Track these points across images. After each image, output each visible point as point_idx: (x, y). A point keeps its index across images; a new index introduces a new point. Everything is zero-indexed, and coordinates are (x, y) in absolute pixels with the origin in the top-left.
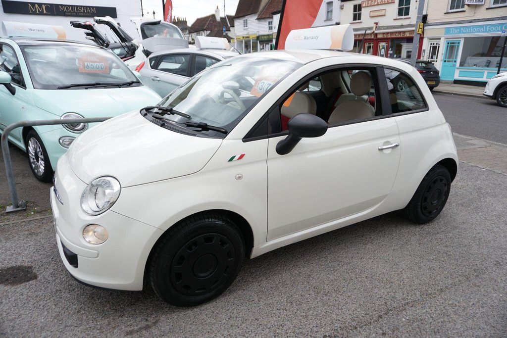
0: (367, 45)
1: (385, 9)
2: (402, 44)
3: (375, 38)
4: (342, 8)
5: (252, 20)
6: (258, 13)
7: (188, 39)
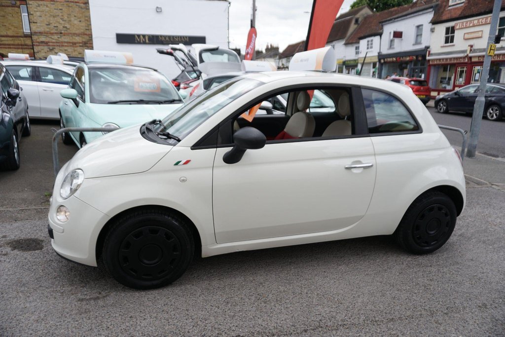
0: (459, 69)
1: (482, 31)
2: (501, 68)
3: (469, 62)
4: (432, 30)
5: (339, 45)
6: (346, 38)
7: (279, 64)
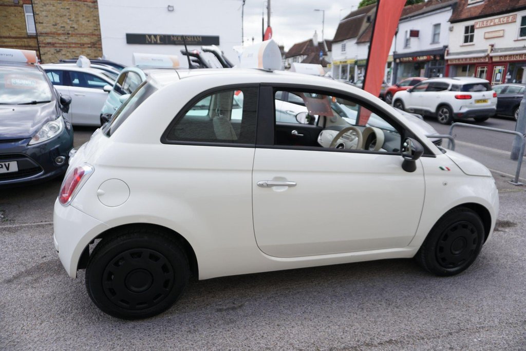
0: (479, 69)
1: (503, 30)
2: (523, 68)
3: (490, 62)
5: (351, 44)
6: (358, 37)
